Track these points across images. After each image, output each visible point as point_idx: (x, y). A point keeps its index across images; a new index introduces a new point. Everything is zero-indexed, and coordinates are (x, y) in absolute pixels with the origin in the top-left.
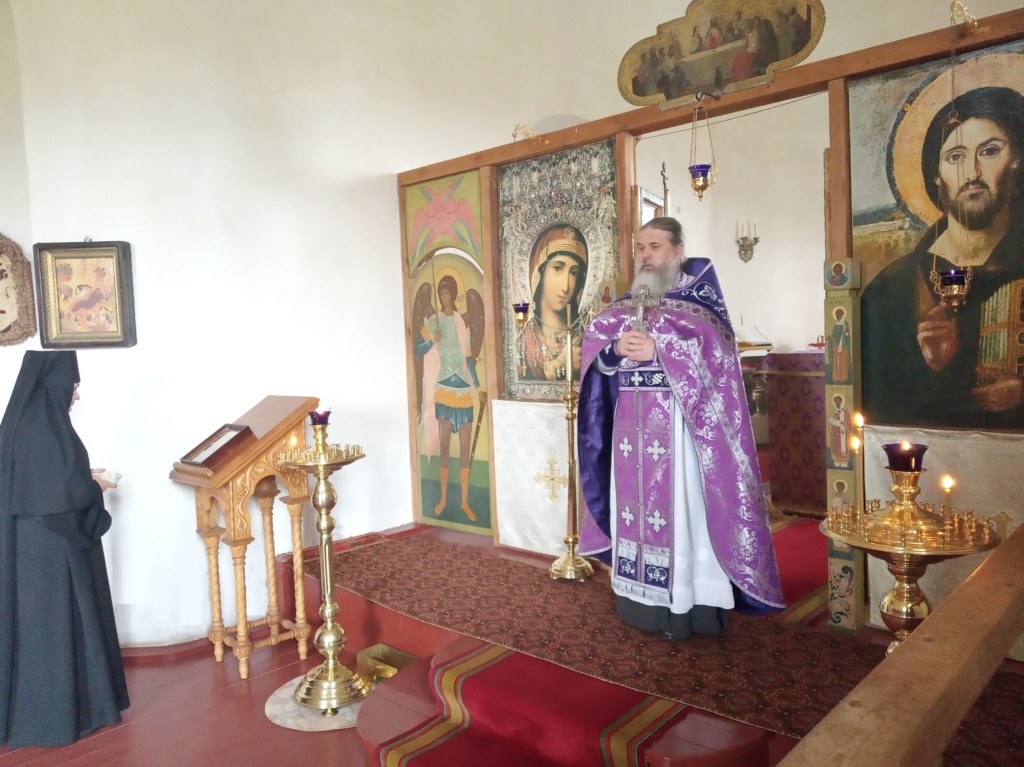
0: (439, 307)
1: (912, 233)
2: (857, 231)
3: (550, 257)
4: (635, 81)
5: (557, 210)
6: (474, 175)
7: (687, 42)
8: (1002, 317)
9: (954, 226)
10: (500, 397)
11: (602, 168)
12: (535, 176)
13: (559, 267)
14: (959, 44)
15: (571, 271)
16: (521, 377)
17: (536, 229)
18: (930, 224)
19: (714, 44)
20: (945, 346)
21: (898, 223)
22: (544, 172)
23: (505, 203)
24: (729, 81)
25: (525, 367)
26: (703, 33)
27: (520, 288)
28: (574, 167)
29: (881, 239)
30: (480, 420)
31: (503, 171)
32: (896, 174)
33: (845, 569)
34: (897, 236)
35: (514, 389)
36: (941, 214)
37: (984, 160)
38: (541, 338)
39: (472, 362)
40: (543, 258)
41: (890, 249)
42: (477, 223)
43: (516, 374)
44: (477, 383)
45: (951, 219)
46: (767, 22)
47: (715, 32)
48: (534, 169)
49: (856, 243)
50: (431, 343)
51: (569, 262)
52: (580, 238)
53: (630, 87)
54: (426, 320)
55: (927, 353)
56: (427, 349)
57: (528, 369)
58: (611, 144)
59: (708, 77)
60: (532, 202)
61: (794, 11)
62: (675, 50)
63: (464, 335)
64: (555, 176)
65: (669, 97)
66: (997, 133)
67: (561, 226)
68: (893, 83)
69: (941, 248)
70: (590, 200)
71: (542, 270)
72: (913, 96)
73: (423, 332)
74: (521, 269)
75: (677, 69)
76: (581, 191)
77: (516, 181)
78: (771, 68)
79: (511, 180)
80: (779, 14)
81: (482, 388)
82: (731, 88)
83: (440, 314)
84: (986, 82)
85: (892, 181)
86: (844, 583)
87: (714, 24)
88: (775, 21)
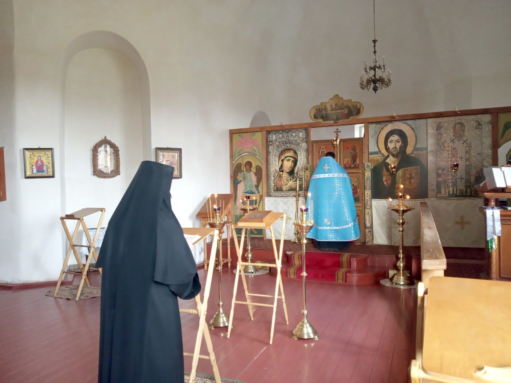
0: (245, 170)
1: (382, 157)
2: (370, 156)
3: (286, 157)
4: (314, 115)
5: (288, 145)
6: (260, 133)
7: (329, 108)
8: (400, 176)
9: (391, 157)
10: (267, 197)
11: (303, 135)
12: (281, 135)
13: (289, 160)
14: (392, 120)
15: (293, 161)
16: (274, 190)
17: (280, 150)
18: (386, 156)
19: (336, 110)
20: (389, 182)
21: (379, 155)
22: (284, 134)
23: (270, 142)
24: (340, 119)
25: (276, 188)
26: (333, 106)
27: (275, 166)
28: (294, 134)
29: (376, 158)
30: (259, 203)
31: (270, 133)
32: (379, 144)
33: (369, 231)
34: (378, 157)
35: (271, 194)
36: (388, 154)
37: (397, 143)
38: (282, 179)
39: (257, 186)
40: (283, 157)
41: (377, 161)
42: (261, 147)
43: (272, 190)
44: (259, 193)
45: (390, 156)
46: (350, 107)
47: (336, 107)
48: (280, 133)
49: (370, 159)
50: (241, 181)
51: (292, 159)
52: (295, 153)
53: (313, 117)
54: (239, 174)
55: (385, 183)
56: (239, 183)
57: (277, 188)
58: (305, 130)
59: (335, 118)
60: (279, 142)
61: (356, 106)
62: (326, 109)
63: (254, 179)
64: (287, 136)
65: (324, 120)
66: (399, 138)
67: (289, 150)
68: (378, 125)
69: (388, 161)
70: (299, 144)
71: (282, 161)
72: (382, 129)
73: (238, 177)
74: (275, 160)
75: (326, 114)
76: (296, 141)
77: (274, 136)
78: (351, 118)
79: (272, 135)
80: (353, 106)
81: (261, 194)
82: (341, 121)
83: (245, 172)
84: (397, 128)
85: (378, 146)
86: (369, 234)
87: (336, 105)
88: (352, 107)
